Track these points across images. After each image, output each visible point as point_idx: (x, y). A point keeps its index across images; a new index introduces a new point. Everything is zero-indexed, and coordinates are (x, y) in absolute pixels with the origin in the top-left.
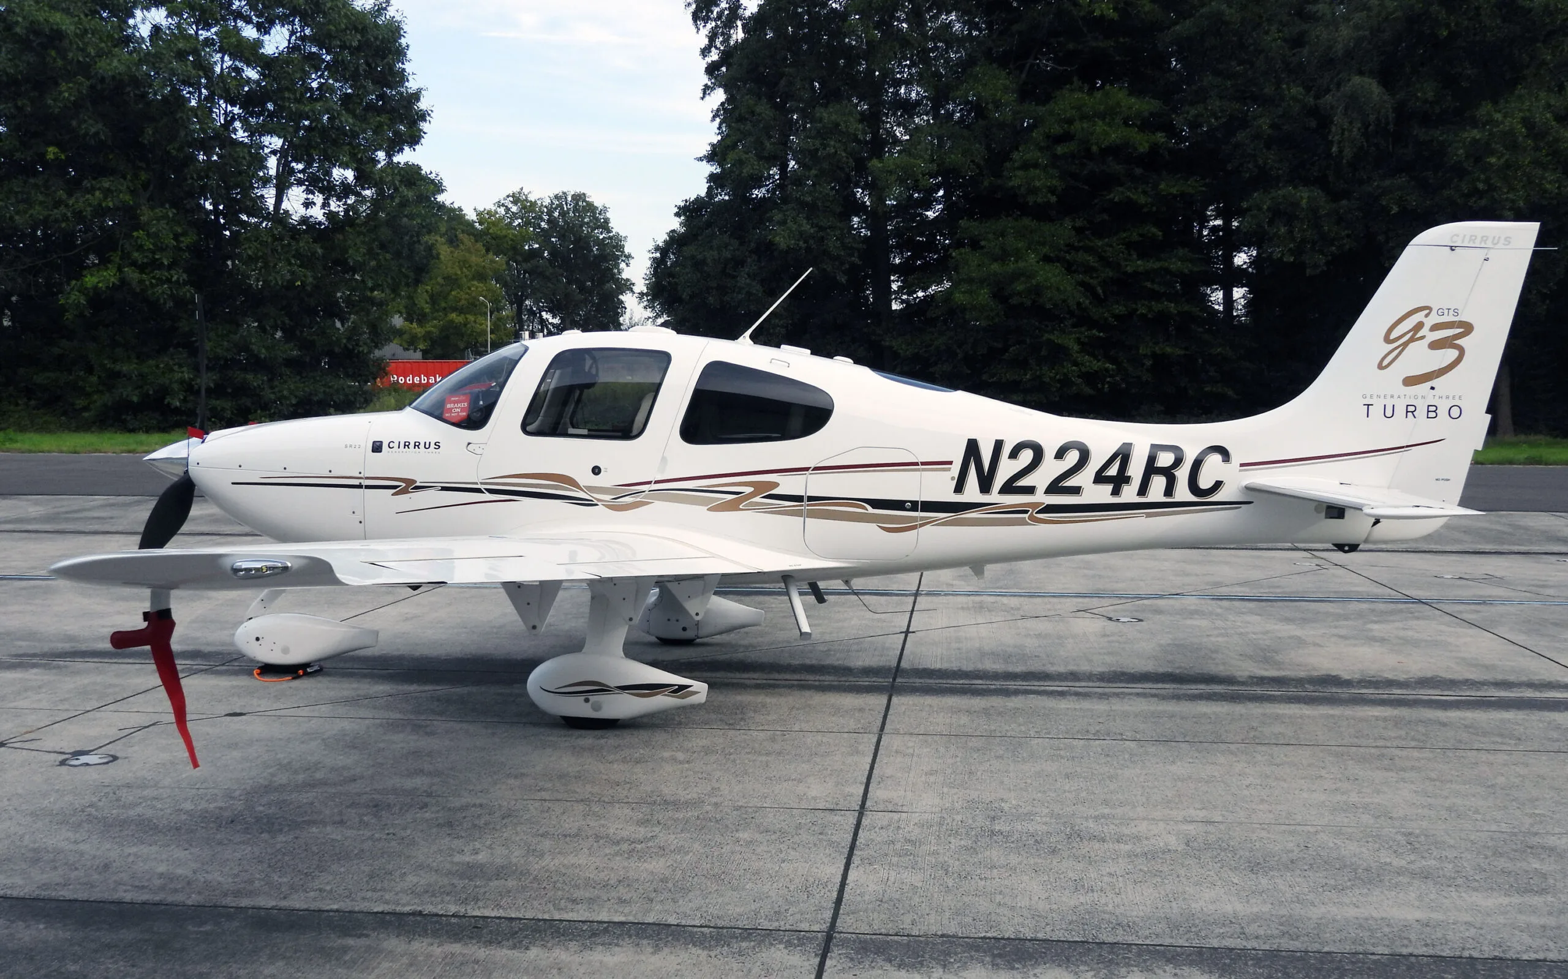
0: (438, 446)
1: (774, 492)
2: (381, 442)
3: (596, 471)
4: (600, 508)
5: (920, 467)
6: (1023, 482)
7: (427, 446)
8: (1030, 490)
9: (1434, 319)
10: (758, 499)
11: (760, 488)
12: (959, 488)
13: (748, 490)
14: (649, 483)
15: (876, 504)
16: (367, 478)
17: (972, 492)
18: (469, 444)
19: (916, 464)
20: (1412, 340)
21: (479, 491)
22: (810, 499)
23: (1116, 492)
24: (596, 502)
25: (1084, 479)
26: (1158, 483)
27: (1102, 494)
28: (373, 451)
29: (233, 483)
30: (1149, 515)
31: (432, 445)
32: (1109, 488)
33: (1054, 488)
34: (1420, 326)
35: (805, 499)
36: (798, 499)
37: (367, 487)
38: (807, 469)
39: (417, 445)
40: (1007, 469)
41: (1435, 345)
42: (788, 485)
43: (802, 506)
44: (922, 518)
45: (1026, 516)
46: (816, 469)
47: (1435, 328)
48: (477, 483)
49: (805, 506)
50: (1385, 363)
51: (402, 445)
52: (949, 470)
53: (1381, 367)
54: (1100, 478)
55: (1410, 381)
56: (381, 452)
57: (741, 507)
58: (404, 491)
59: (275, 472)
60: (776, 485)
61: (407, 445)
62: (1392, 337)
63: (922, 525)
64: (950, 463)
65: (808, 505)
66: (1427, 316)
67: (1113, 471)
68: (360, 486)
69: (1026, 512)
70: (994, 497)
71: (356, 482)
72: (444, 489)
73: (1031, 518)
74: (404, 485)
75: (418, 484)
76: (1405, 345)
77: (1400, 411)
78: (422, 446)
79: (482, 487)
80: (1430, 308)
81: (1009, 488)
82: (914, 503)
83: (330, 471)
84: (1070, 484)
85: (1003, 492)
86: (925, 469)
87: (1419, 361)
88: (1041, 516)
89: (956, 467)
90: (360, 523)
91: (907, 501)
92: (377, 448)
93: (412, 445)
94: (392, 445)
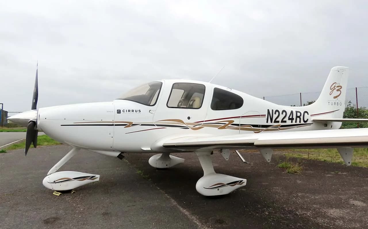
0: (140, 111)
1: (233, 123)
2: (120, 110)
3: (189, 118)
4: (190, 129)
6: (277, 120)
7: (136, 111)
8: (278, 122)
9: (337, 85)
10: (229, 125)
11: (230, 122)
12: (267, 122)
13: (227, 123)
14: (203, 121)
15: (254, 126)
16: (115, 122)
17: (269, 123)
18: (150, 110)
19: (260, 115)
20: (334, 89)
21: (154, 125)
23: (292, 122)
24: (189, 128)
25: (286, 119)
26: (298, 119)
27: (289, 122)
28: (118, 113)
29: (61, 125)
30: (297, 127)
31: (138, 111)
32: (290, 121)
33: (282, 121)
34: (335, 86)
35: (240, 125)
36: (238, 125)
37: (116, 125)
38: (240, 117)
39: (133, 111)
40: (275, 116)
41: (338, 90)
42: (236, 121)
43: (239, 127)
44: (262, 129)
45: (278, 128)
46: (242, 117)
47: (337, 87)
48: (153, 123)
50: (331, 93)
51: (128, 111)
52: (265, 117)
53: (330, 95)
54: (289, 119)
55: (335, 97)
56: (120, 113)
57: (226, 128)
58: (129, 126)
59: (80, 121)
60: (233, 121)
61: (129, 111)
62: (331, 88)
63: (261, 131)
64: (265, 115)
65: (241, 127)
66: (336, 84)
67: (291, 117)
68: (113, 125)
69: (278, 127)
70: (273, 124)
71: (112, 124)
72: (142, 125)
73: (279, 128)
74: (129, 124)
75: (133, 124)
76: (333, 90)
77: (334, 103)
78: (134, 111)
79: (155, 124)
80: (336, 83)
81: (275, 122)
82: (260, 125)
83: (102, 120)
84: (284, 120)
85: (274, 122)
86: (261, 117)
87: (335, 93)
88: (280, 128)
89: (266, 116)
90: (112, 137)
91: (258, 125)
92: (119, 112)
93: (131, 111)
94: (124, 111)
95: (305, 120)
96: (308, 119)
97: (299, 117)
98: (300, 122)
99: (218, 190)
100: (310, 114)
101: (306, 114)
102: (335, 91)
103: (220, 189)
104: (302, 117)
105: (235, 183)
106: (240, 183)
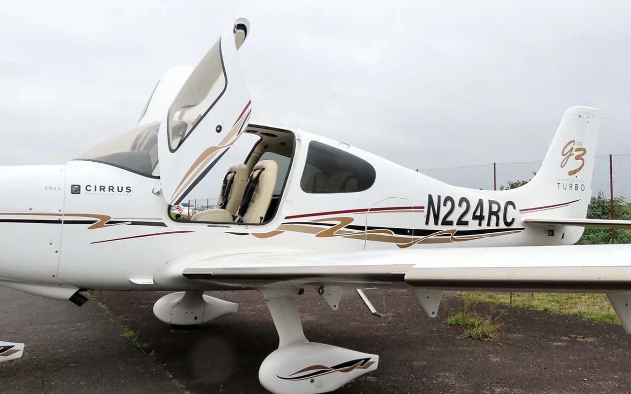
0: (129, 190)
1: (351, 224)
4: (250, 236)
5: (413, 210)
6: (449, 219)
7: (120, 190)
8: (451, 223)
9: (575, 147)
10: (343, 229)
11: (345, 221)
12: (427, 223)
13: (338, 223)
15: (398, 231)
16: (66, 215)
17: (432, 226)
19: (411, 208)
20: (571, 155)
21: (162, 225)
22: (369, 228)
23: (480, 224)
24: (247, 232)
25: (468, 217)
26: (494, 218)
27: (473, 225)
28: (72, 193)
30: (491, 236)
31: (124, 189)
32: (477, 222)
33: (460, 223)
34: (572, 149)
35: (366, 228)
36: (362, 228)
37: (66, 222)
38: (366, 210)
39: (111, 189)
40: (444, 211)
41: (577, 158)
42: (359, 220)
43: (364, 233)
44: (414, 239)
45: (450, 237)
46: (372, 210)
47: (577, 150)
49: (366, 233)
50: (563, 165)
51: (98, 189)
52: (423, 211)
53: (562, 167)
54: (475, 217)
55: (572, 173)
56: (79, 193)
57: (334, 234)
58: (100, 225)
60: (352, 220)
61: (102, 188)
62: (564, 153)
63: (414, 243)
64: (423, 208)
65: (368, 232)
66: (574, 145)
67: (478, 214)
68: (59, 222)
69: (450, 235)
70: (440, 227)
71: (56, 218)
72: (134, 223)
73: (452, 238)
74: (100, 220)
75: (112, 220)
76: (568, 157)
77: (568, 187)
78: (115, 189)
80: (574, 141)
81: (445, 223)
82: (411, 230)
83: (31, 209)
84: (464, 219)
85: (442, 224)
86: (415, 211)
87: (573, 164)
88: (455, 237)
89: (426, 209)
90: (57, 252)
91: (408, 230)
92: (76, 190)
93: (107, 189)
94: (89, 188)
95: (509, 220)
96: (513, 219)
97: (496, 214)
98: (497, 225)
99: (312, 381)
100: (518, 207)
101: (510, 207)
102: (572, 158)
103: (317, 379)
104: (501, 214)
105: (351, 364)
106: (362, 364)
